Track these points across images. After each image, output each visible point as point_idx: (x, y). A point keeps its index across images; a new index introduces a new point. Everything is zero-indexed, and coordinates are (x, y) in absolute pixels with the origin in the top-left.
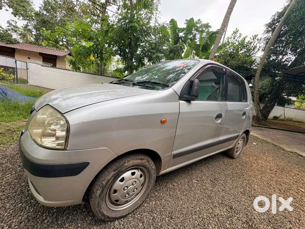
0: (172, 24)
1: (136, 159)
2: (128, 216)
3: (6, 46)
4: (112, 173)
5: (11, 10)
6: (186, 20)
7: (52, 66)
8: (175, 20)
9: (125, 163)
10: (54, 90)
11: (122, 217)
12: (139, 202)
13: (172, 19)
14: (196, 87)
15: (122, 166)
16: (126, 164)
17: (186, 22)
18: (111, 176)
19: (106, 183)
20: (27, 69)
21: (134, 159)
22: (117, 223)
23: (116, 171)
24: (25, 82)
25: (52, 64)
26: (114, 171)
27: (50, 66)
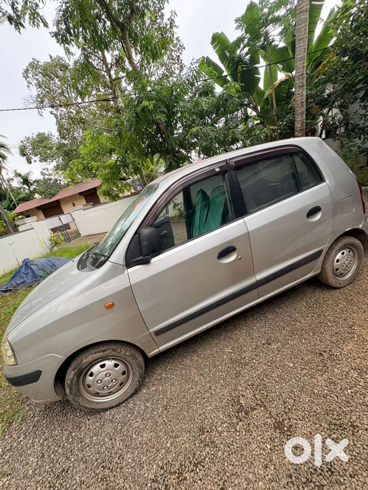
0: (218, 43)
1: (96, 353)
2: (121, 405)
3: (50, 201)
4: (73, 373)
5: (37, 158)
6: (235, 20)
7: (94, 205)
8: (220, 32)
9: (82, 360)
10: (107, 232)
11: (113, 407)
12: (129, 390)
13: (213, 35)
14: (145, 243)
15: (80, 363)
16: (84, 361)
17: (237, 24)
18: (72, 376)
19: (71, 382)
20: (74, 219)
21: (93, 354)
22: (108, 413)
23: (76, 370)
24: (78, 234)
25: (92, 203)
26: (74, 370)
27: (90, 206)
